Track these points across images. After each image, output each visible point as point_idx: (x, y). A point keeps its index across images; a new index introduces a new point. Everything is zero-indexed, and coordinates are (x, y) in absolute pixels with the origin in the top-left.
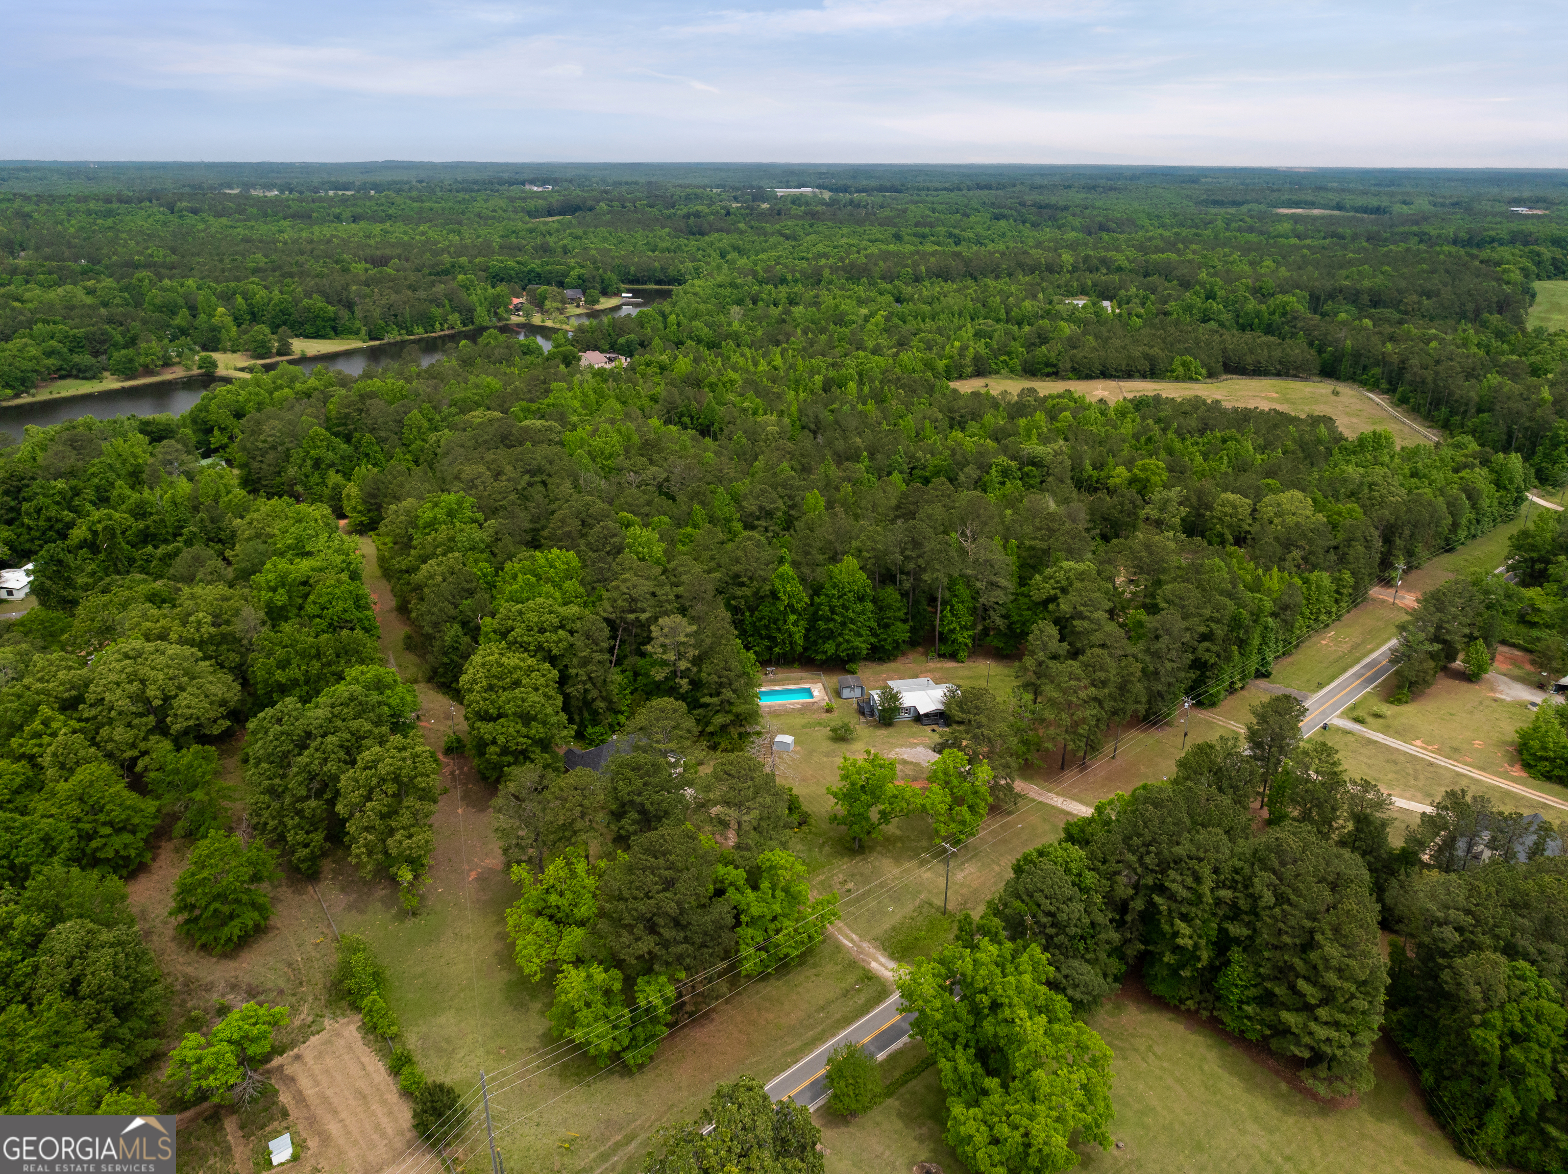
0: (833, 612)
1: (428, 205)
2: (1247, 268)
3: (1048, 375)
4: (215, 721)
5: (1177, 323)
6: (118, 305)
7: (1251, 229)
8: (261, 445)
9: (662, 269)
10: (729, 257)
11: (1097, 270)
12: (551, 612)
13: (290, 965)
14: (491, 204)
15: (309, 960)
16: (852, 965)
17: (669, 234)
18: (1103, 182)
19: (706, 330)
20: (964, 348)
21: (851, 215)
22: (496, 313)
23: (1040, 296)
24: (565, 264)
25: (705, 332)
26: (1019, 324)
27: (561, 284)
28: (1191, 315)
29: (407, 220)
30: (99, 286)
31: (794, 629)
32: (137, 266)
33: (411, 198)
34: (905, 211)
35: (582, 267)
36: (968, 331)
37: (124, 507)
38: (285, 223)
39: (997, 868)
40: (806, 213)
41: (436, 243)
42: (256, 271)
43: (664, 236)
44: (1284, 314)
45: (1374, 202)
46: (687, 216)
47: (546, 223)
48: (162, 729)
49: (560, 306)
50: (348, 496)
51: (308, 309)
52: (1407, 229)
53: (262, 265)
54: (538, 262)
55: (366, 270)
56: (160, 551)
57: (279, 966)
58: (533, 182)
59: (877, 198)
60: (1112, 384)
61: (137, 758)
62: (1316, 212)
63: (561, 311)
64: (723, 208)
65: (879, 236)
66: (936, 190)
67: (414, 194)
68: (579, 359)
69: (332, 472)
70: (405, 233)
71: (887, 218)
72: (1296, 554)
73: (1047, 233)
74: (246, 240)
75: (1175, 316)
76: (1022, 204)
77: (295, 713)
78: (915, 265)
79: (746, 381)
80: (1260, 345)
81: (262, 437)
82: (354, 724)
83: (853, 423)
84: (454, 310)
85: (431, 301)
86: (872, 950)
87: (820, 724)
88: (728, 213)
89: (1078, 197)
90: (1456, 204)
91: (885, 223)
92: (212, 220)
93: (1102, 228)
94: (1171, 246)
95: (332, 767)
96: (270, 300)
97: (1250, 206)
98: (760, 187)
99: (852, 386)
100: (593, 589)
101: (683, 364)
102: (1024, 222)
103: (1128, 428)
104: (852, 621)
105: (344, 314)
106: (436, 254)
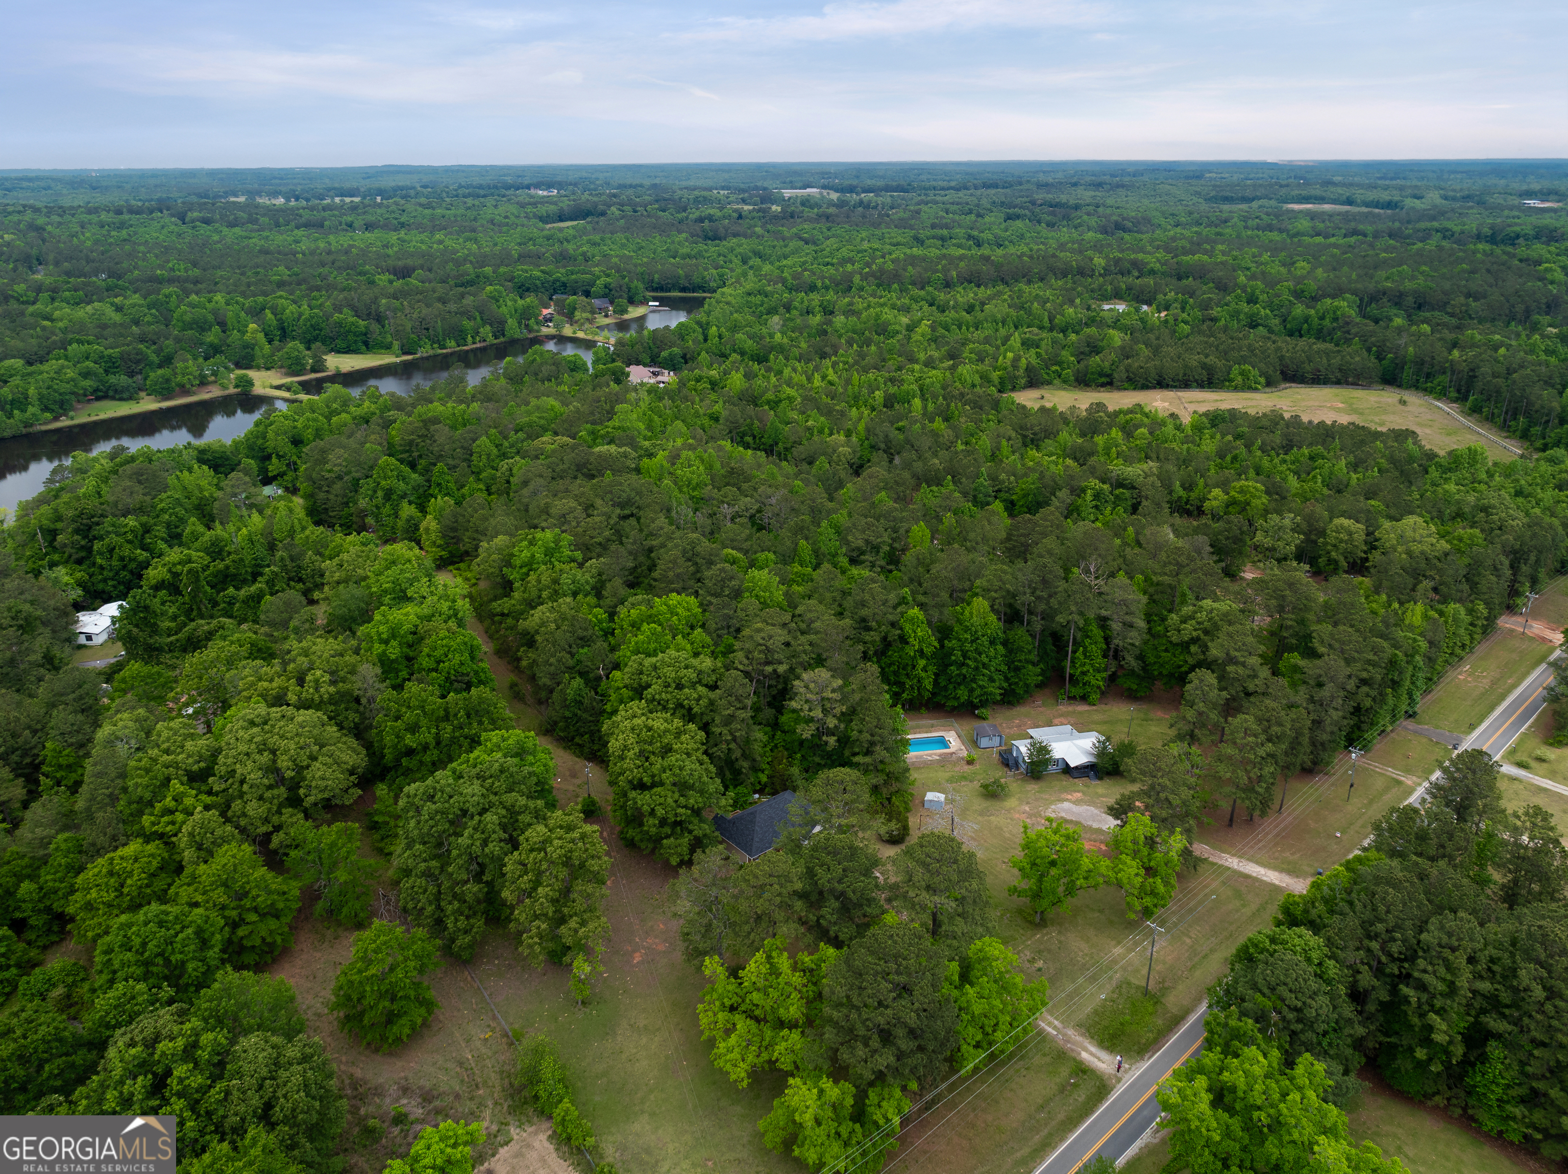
0: (965, 656)
1: (439, 211)
2: (1283, 270)
3: (1103, 385)
4: (346, 791)
5: (1226, 329)
6: (149, 324)
7: (1270, 228)
8: (327, 475)
9: (687, 276)
10: (751, 263)
11: (1129, 272)
12: (687, 667)
13: (461, 1064)
14: (501, 210)
15: (479, 1058)
16: (1062, 1056)
17: (686, 240)
18: (1107, 178)
19: (750, 342)
20: (1017, 359)
21: (864, 217)
22: (527, 326)
23: (1078, 301)
24: (590, 273)
25: (749, 345)
26: (1064, 331)
27: (587, 294)
28: (1239, 321)
29: (420, 227)
30: (127, 302)
31: (923, 674)
32: (159, 281)
33: (421, 205)
34: (918, 212)
35: (608, 276)
36: (1016, 340)
37: (197, 545)
38: (299, 233)
39: (1188, 941)
40: (819, 216)
41: (455, 252)
42: (281, 285)
43: (682, 241)
44: (1336, 319)
45: (1385, 196)
46: (701, 220)
47: (561, 230)
48: (294, 801)
49: (589, 316)
50: (427, 530)
51: (339, 324)
52: (1428, 225)
53: (285, 278)
54: (563, 271)
55: (391, 282)
56: (243, 593)
57: (450, 1065)
58: (538, 186)
59: (886, 198)
60: (1170, 394)
61: (272, 833)
62: (1327, 207)
63: (591, 321)
64: (735, 211)
65: (900, 239)
66: (943, 189)
67: (423, 200)
68: (628, 375)
69: (405, 504)
70: (422, 242)
71: (901, 219)
72: (1426, 584)
73: (1065, 234)
74: (265, 252)
75: (1223, 322)
76: (1033, 203)
77: (448, 789)
78: (945, 271)
79: (805, 398)
80: (1318, 352)
81: (328, 467)
82: (509, 798)
83: (925, 443)
84: (485, 322)
85: (463, 314)
86: (1079, 1039)
87: (964, 778)
88: (740, 217)
89: (1086, 195)
90: (1467, 198)
91: (902, 224)
92: (225, 230)
93: (1119, 227)
94: (1196, 246)
95: (494, 848)
96: (300, 315)
97: (1261, 202)
98: (765, 189)
99: (917, 402)
100: (719, 636)
101: (737, 380)
102: (1039, 222)
103: (1209, 445)
104: (984, 666)
105: (375, 327)
106: (458, 263)
